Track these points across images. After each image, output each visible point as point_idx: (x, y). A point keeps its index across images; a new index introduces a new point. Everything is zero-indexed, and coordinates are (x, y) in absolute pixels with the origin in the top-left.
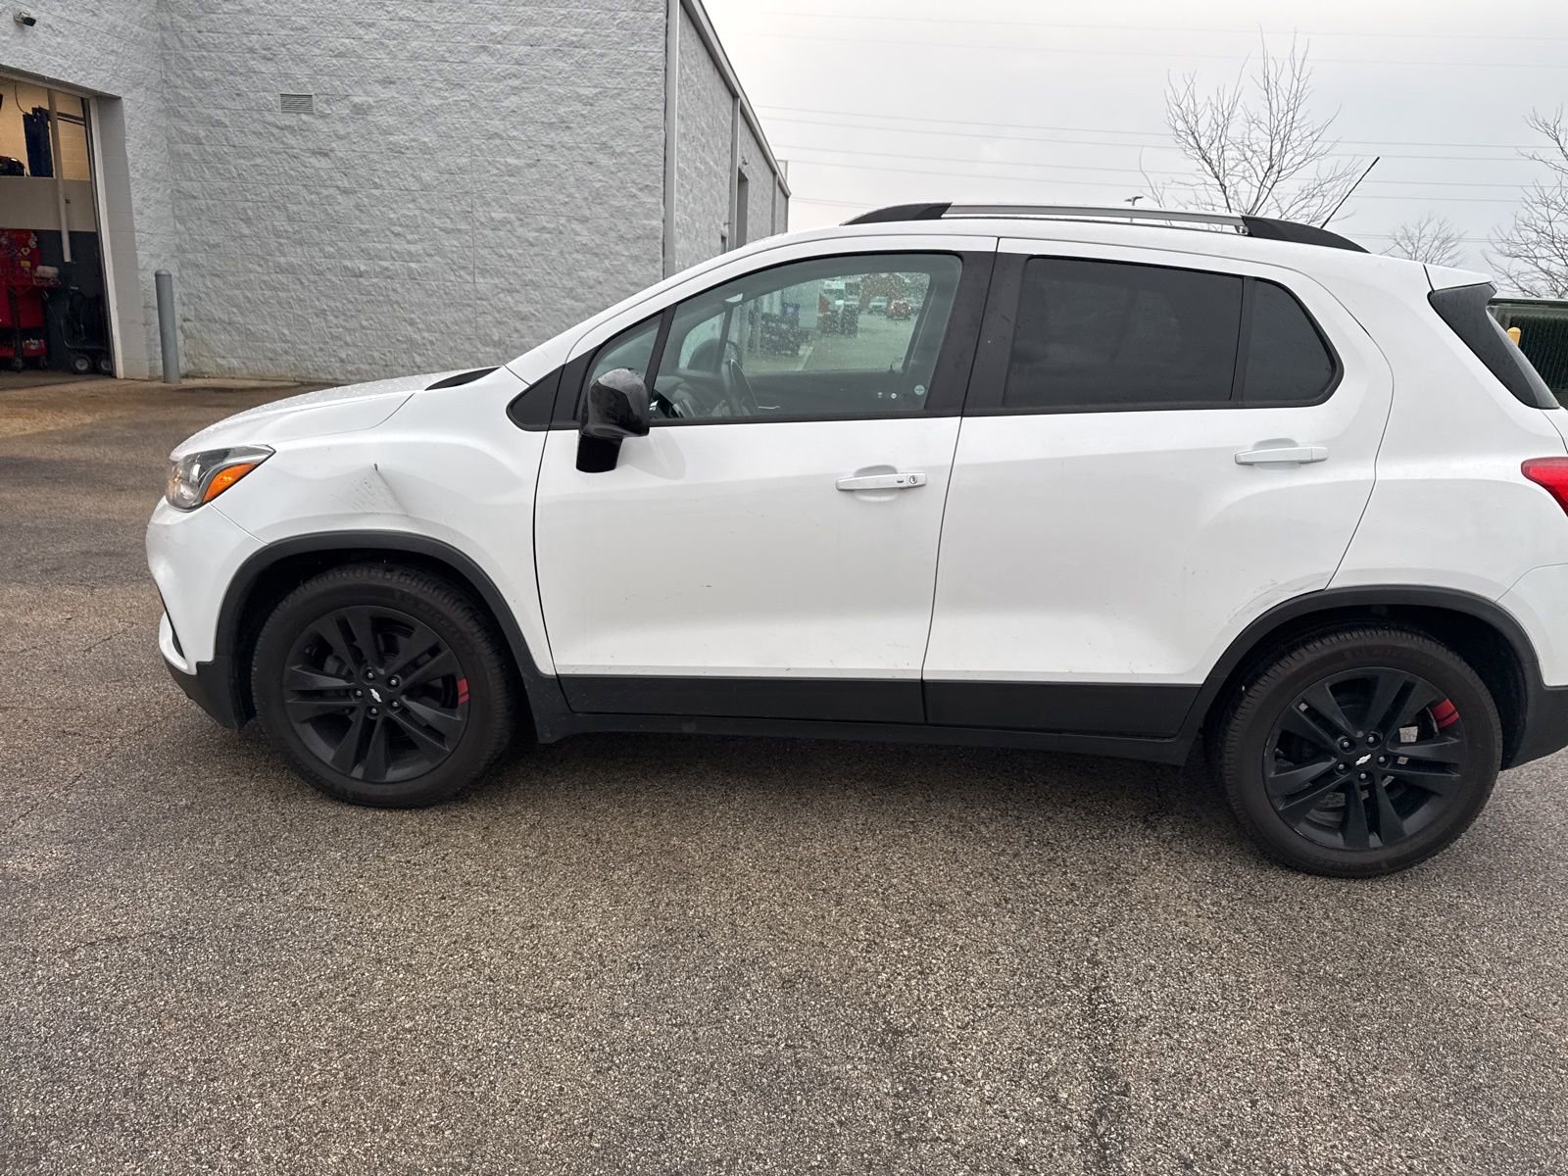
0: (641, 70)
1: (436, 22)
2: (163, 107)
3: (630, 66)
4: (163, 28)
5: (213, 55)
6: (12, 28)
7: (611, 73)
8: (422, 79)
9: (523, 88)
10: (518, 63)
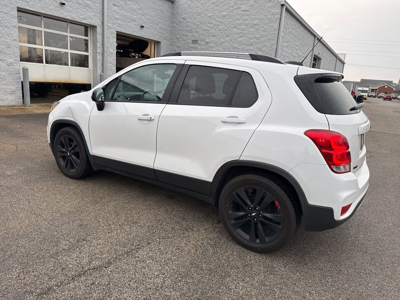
0: (272, 30)
1: (225, 21)
2: (170, 44)
3: (269, 29)
4: (172, 27)
5: (180, 32)
6: (139, 28)
7: (264, 31)
8: (221, 35)
9: (243, 36)
10: (242, 30)
